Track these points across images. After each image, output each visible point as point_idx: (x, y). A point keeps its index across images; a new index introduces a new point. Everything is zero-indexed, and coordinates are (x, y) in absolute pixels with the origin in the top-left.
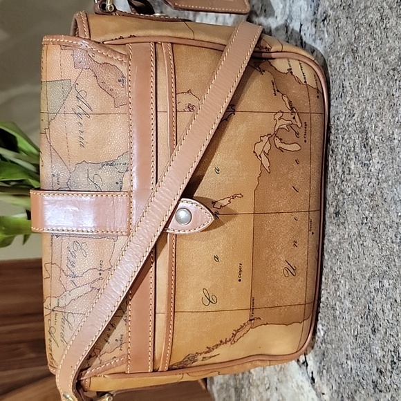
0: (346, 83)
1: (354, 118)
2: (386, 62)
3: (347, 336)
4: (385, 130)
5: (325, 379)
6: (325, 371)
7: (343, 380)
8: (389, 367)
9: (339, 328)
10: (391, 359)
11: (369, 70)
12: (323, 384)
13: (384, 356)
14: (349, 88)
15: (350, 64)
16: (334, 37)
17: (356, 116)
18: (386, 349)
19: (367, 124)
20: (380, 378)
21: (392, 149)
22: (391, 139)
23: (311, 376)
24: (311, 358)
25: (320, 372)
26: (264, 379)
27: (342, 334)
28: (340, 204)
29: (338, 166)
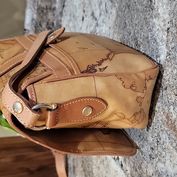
0: (127, 21)
1: (131, 35)
2: (142, 5)
3: (136, 137)
4: (145, 35)
5: (127, 163)
6: (127, 159)
7: (136, 160)
8: (156, 145)
9: (132, 135)
10: (156, 141)
11: (135, 11)
12: (127, 165)
13: (153, 140)
14: (127, 23)
15: (128, 12)
16: (120, 3)
17: (132, 33)
18: (154, 136)
19: (137, 36)
20: (152, 152)
21: (148, 42)
22: (147, 38)
23: (121, 164)
25: (125, 160)
26: (99, 174)
27: (134, 137)
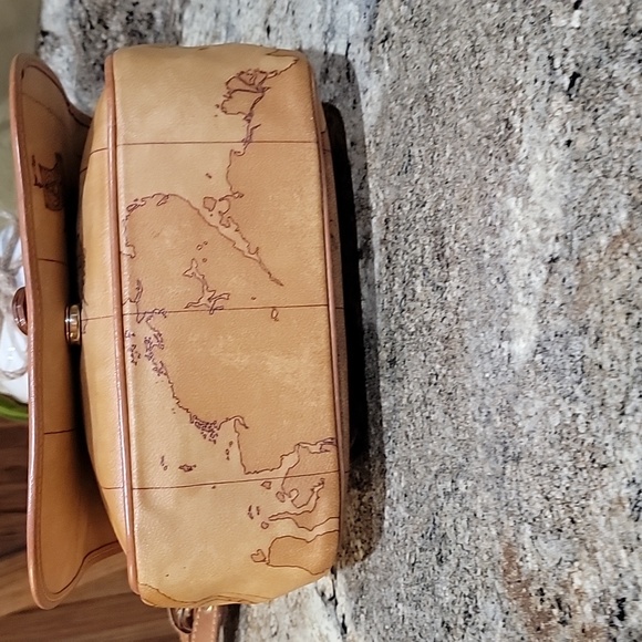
0: (415, 151)
1: (424, 209)
2: (477, 124)
3: (399, 564)
4: (471, 235)
5: (362, 629)
6: (362, 616)
7: (390, 633)
8: (461, 622)
9: (388, 549)
10: (464, 609)
11: (449, 132)
12: (359, 636)
13: (453, 603)
14: (418, 159)
15: (422, 120)
16: (399, 70)
17: (427, 206)
18: (457, 591)
19: (444, 223)
20: (446, 636)
21: (480, 267)
22: (479, 251)
23: (341, 621)
24: (344, 593)
25: (355, 617)
26: (269, 617)
27: (391, 559)
28: (398, 348)
29: (397, 285)
